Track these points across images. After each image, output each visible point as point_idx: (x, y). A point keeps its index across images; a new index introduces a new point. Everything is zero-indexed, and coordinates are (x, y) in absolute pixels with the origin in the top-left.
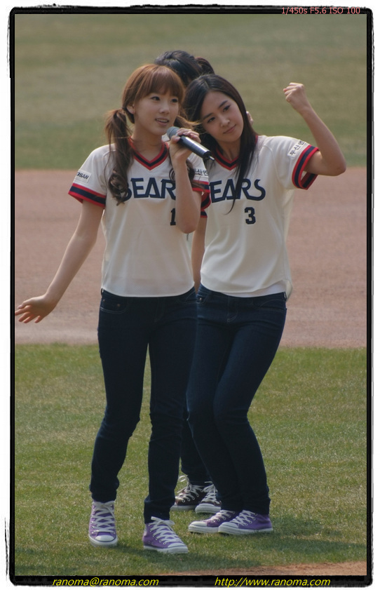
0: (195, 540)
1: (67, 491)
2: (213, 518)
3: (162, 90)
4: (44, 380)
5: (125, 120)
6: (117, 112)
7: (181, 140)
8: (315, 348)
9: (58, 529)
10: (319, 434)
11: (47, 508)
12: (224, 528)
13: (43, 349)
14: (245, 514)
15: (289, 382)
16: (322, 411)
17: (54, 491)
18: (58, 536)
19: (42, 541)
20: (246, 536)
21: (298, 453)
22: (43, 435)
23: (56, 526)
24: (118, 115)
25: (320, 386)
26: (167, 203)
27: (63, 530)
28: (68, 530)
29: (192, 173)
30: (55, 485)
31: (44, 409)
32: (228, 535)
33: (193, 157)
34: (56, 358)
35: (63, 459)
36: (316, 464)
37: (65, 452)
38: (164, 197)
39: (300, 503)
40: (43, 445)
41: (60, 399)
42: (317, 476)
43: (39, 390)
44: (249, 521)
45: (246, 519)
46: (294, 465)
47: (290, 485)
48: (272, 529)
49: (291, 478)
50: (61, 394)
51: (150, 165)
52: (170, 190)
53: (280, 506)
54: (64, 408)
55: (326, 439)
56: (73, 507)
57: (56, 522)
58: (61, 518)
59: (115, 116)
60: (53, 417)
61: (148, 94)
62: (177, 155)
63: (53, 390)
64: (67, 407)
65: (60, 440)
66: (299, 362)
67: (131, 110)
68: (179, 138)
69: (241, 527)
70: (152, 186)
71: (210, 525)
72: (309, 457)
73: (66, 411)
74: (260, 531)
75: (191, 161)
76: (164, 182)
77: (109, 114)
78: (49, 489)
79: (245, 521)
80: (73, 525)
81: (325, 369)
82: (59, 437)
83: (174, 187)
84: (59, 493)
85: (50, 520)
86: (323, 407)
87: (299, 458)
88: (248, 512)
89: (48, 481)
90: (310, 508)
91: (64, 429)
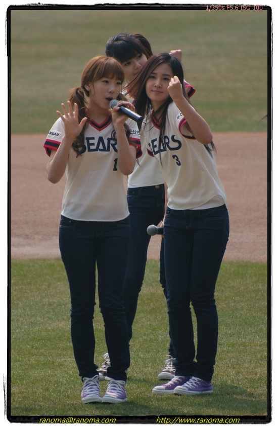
0: (157, 399)
1: (66, 364)
2: (170, 383)
3: (110, 76)
4: (49, 285)
5: (83, 95)
6: (77, 89)
7: (120, 109)
8: (243, 261)
9: (60, 391)
10: (246, 323)
11: (52, 376)
12: (178, 390)
13: (49, 262)
14: (194, 380)
15: (224, 286)
16: (248, 307)
17: (57, 364)
18: (60, 396)
19: (48, 399)
20: (193, 396)
21: (231, 336)
22: (49, 324)
23: (58, 389)
24: (78, 92)
25: (247, 288)
26: (112, 155)
27: (63, 392)
28: (67, 392)
29: (128, 133)
30: (58, 360)
31: (50, 305)
32: (181, 395)
33: (129, 121)
34: (58, 269)
35: (63, 341)
36: (243, 344)
37: (65, 336)
38: (109, 151)
39: (232, 372)
40: (49, 331)
41: (61, 298)
42: (245, 353)
43: (46, 292)
44: (196, 385)
45: (194, 384)
46: (228, 345)
47: (225, 359)
48: (212, 391)
49: (226, 354)
50: (62, 294)
51: (100, 128)
52: (113, 146)
53: (218, 375)
54: (64, 304)
55: (251, 327)
56: (70, 375)
57: (58, 386)
58: (62, 383)
59: (77, 92)
60: (56, 311)
61: (100, 78)
62: (117, 120)
63: (56, 291)
64: (66, 304)
65: (61, 327)
66: (232, 272)
67: (87, 88)
68: (119, 108)
69: (189, 389)
70: (101, 143)
71: (168, 388)
72: (239, 339)
73: (65, 306)
74: (203, 392)
75: (128, 124)
76: (109, 140)
77: (73, 90)
78: (53, 362)
79: (192, 385)
80: (70, 388)
81: (250, 276)
82: (60, 325)
83: (116, 143)
84: (60, 365)
85: (54, 385)
86: (249, 304)
87: (232, 340)
88: (196, 379)
89: (53, 357)
90: (239, 376)
91: (63, 319)
